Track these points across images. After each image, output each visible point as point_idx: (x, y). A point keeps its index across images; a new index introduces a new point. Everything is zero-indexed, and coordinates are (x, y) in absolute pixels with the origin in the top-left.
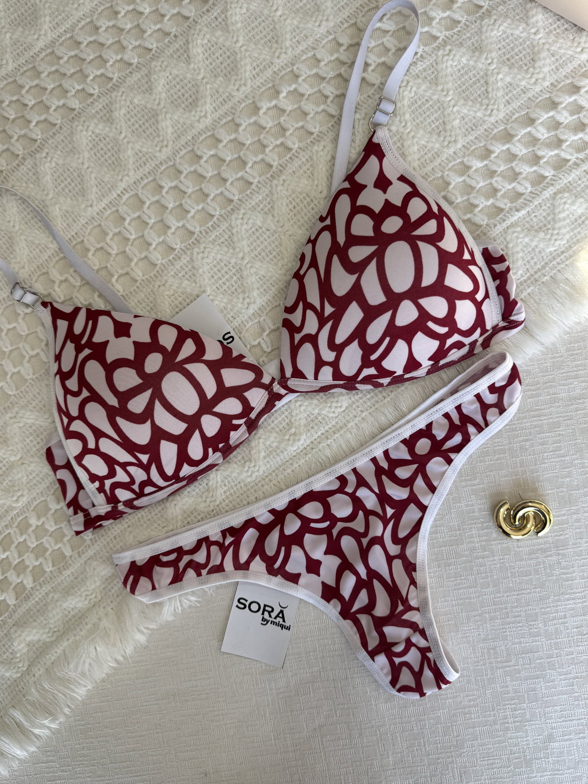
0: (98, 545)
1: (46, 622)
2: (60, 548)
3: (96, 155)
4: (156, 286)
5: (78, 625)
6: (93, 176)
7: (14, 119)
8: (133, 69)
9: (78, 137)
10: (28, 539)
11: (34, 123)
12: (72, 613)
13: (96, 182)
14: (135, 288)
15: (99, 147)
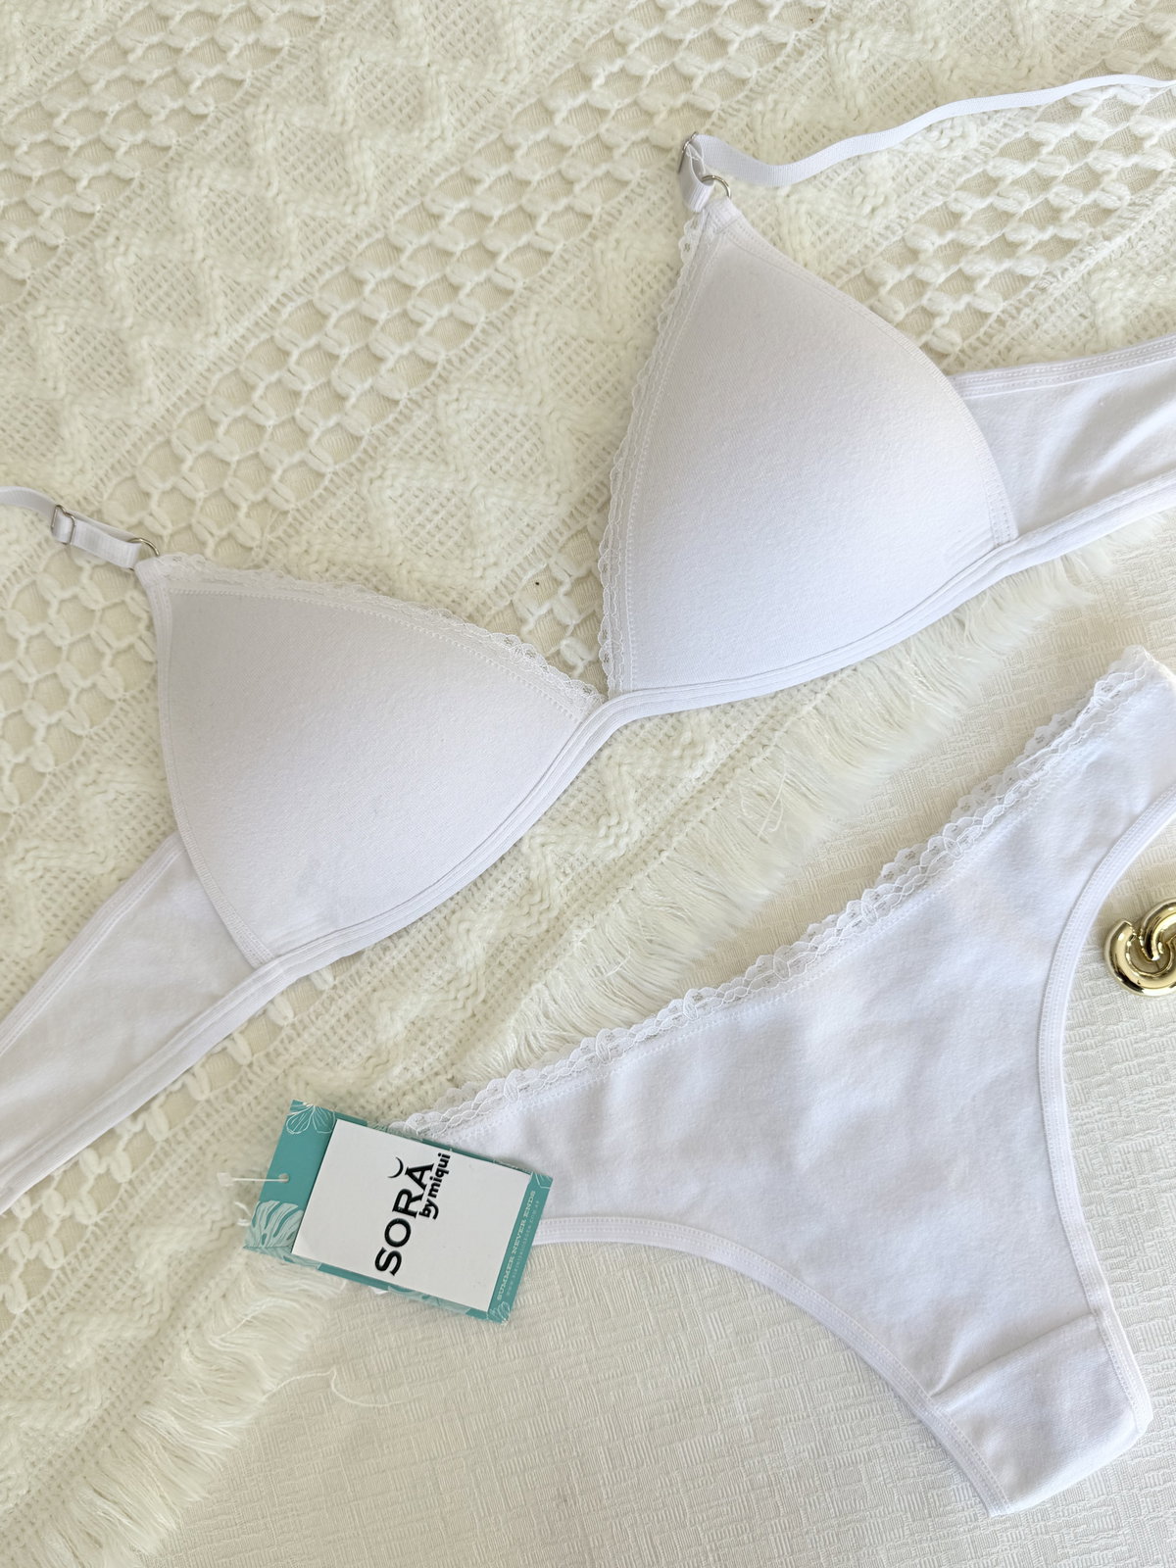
1: (205, 1210)
3: (219, 234)
4: (366, 481)
6: (216, 273)
7: (42, 179)
8: (283, 59)
9: (180, 199)
11: (84, 183)
13: (223, 286)
14: (321, 490)
15: (227, 217)
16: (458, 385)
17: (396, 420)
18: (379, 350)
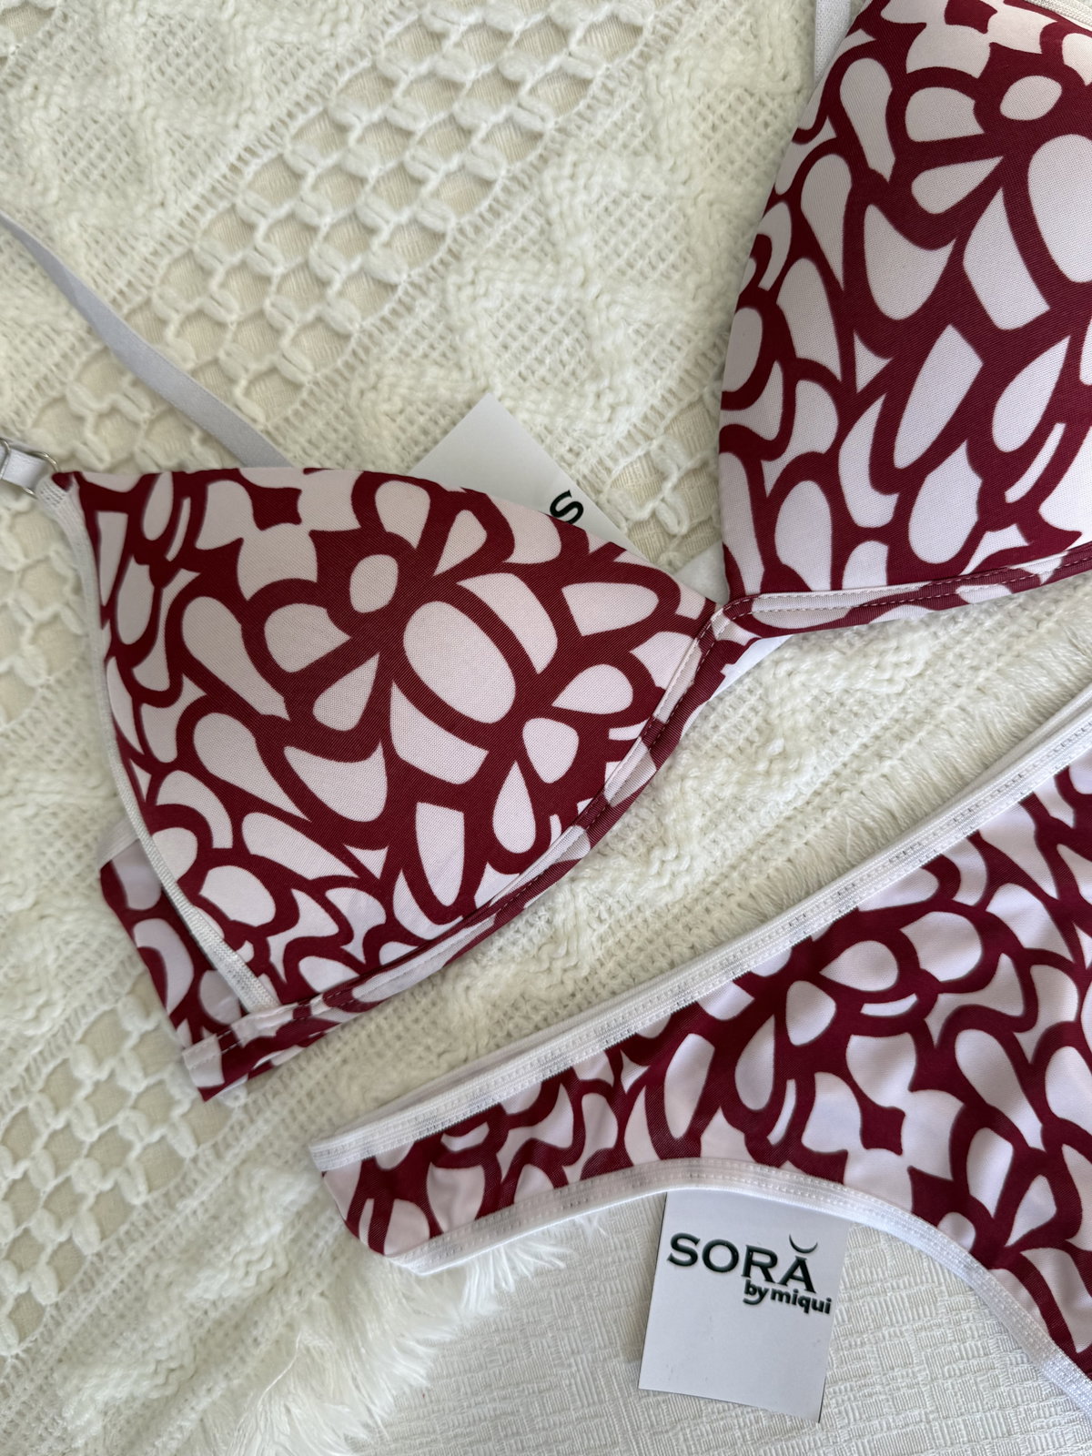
0: (267, 1121)
1: (146, 1346)
2: (163, 1138)
3: (163, 73)
4: (355, 392)
5: (235, 1348)
6: (161, 125)
9: (111, 31)
10: (75, 1121)
12: (214, 1315)
13: (170, 142)
14: (297, 405)
15: (171, 50)
16: (473, 263)
17: (394, 312)
18: (370, 218)
